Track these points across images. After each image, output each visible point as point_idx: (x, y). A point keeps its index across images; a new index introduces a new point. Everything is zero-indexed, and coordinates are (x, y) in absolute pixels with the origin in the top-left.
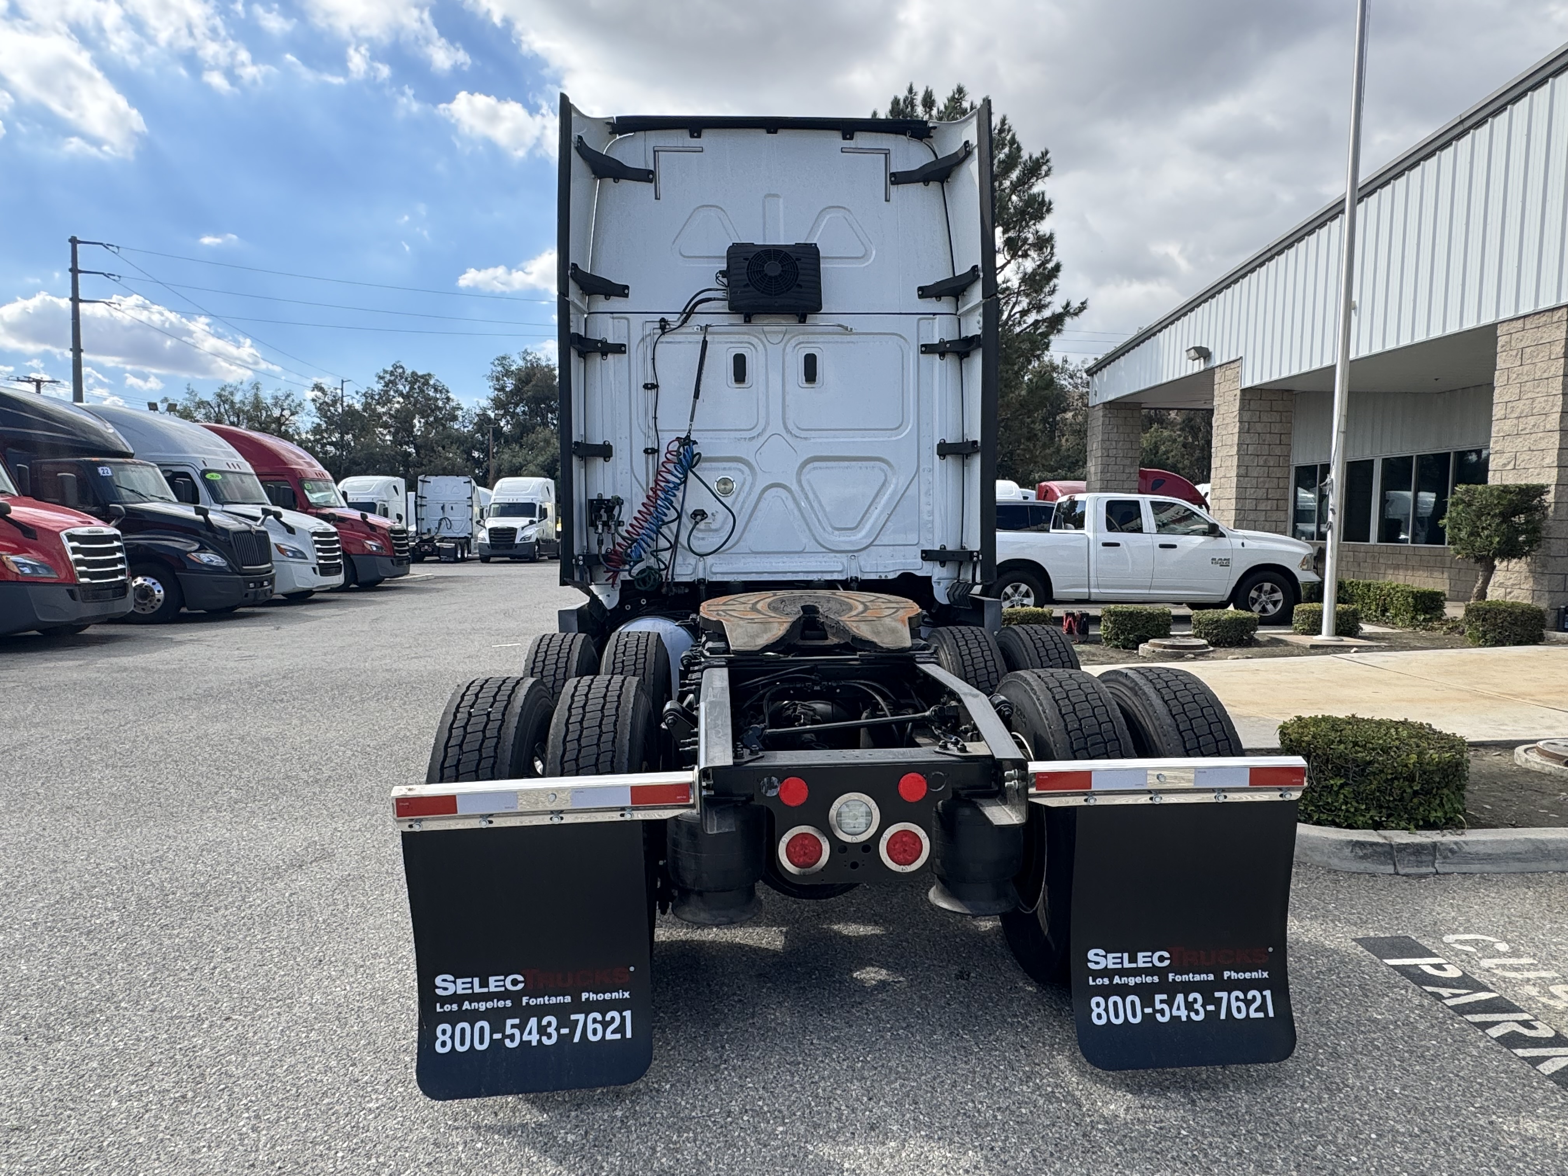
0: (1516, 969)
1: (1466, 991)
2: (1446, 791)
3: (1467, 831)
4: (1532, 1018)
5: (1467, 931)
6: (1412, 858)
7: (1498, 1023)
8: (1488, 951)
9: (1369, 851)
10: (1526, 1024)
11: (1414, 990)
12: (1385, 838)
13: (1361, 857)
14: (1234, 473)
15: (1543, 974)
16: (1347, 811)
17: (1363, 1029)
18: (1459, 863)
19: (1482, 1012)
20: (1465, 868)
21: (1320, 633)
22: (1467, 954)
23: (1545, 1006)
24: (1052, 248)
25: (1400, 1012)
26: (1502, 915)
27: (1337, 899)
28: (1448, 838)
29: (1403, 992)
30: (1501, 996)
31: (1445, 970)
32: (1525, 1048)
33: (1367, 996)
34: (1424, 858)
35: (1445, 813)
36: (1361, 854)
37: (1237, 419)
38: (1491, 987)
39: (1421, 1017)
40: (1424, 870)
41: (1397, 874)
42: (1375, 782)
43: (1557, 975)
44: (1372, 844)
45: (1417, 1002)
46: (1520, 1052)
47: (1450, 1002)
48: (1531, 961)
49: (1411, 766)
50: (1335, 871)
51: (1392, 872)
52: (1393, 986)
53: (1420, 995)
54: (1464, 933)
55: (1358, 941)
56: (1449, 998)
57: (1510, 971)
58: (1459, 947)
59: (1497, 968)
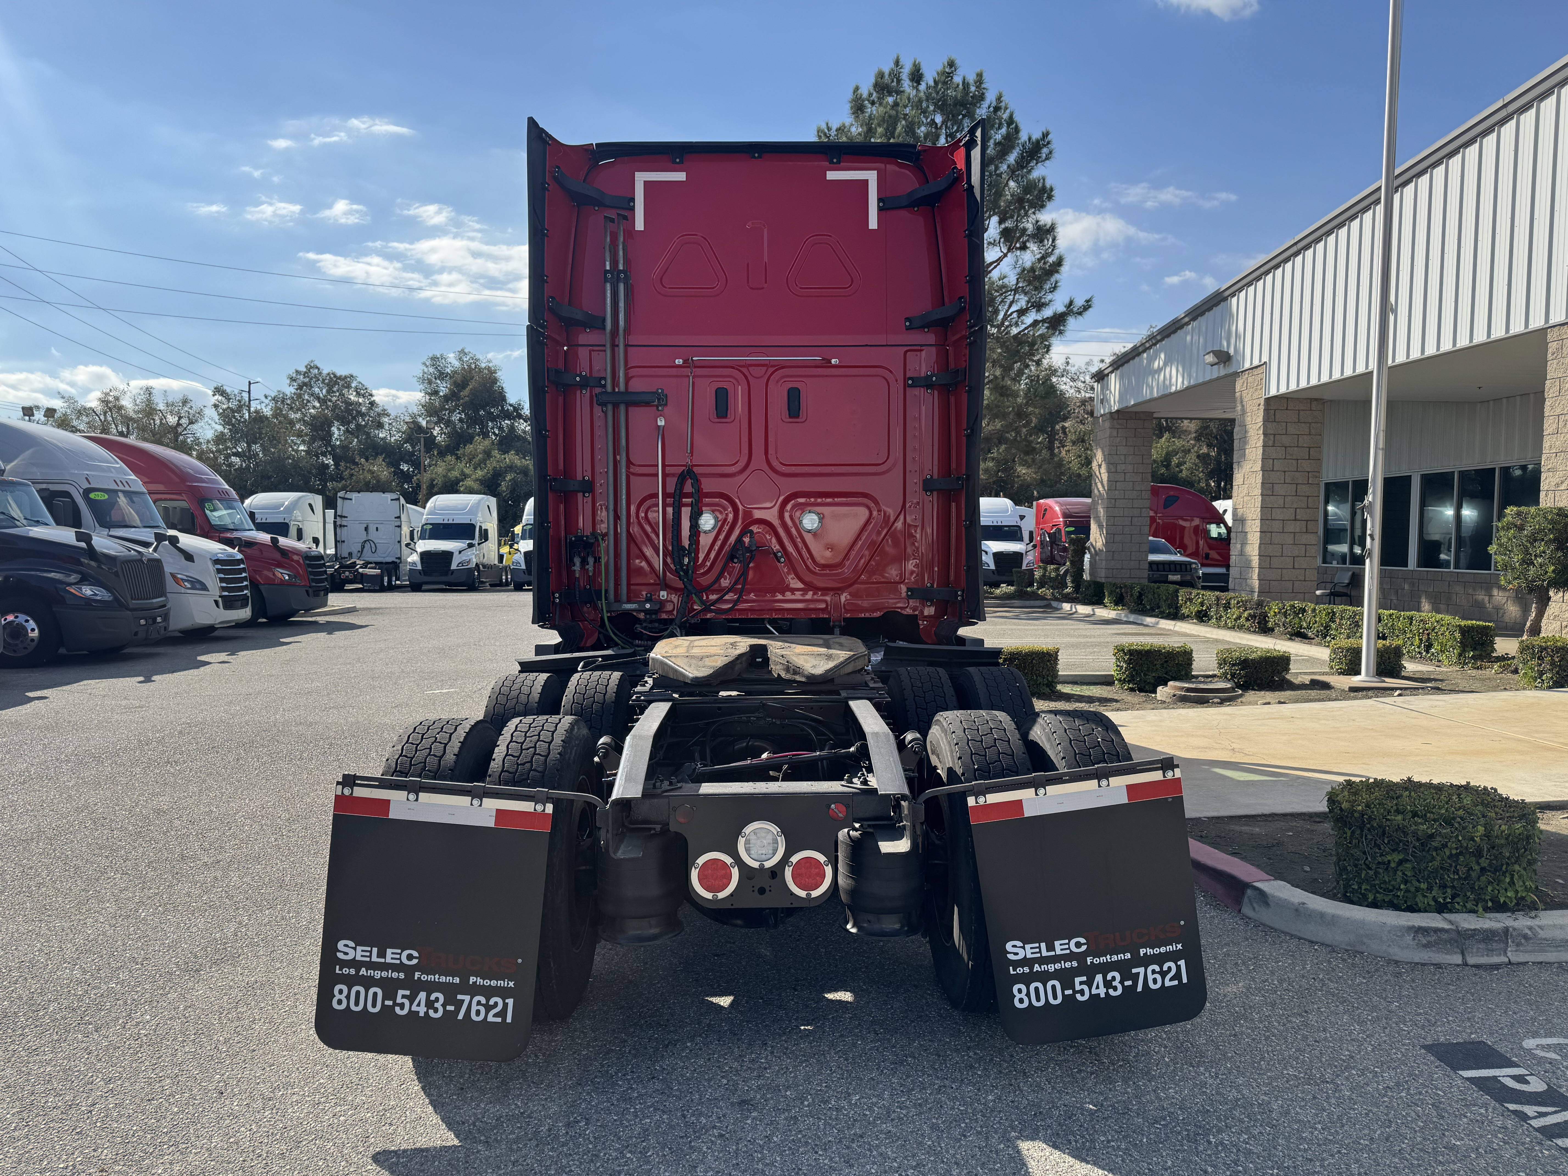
1: (1553, 1109)
2: (1517, 867)
3: (1542, 914)
5: (1549, 1034)
6: (1482, 945)
9: (1433, 938)
11: (1494, 1109)
12: (1451, 922)
13: (1425, 946)
14: (1258, 491)
16: (1407, 891)
18: (1534, 951)
20: (1540, 958)
21: (1358, 673)
24: (1054, 240)
25: (1481, 1136)
27: (1400, 997)
28: (1521, 922)
29: (1483, 1111)
31: (1527, 1082)
33: (1443, 1118)
34: (1495, 945)
35: (1517, 892)
36: (1424, 942)
37: (1261, 432)
39: (1505, 1143)
40: (1495, 960)
42: (1439, 858)
44: (1437, 930)
47: (1536, 1123)
49: (1477, 839)
51: (1460, 962)
52: (1471, 1104)
53: (1503, 1115)
54: (1546, 1037)
55: (1428, 1048)
56: (1535, 1118)
58: (1540, 1053)
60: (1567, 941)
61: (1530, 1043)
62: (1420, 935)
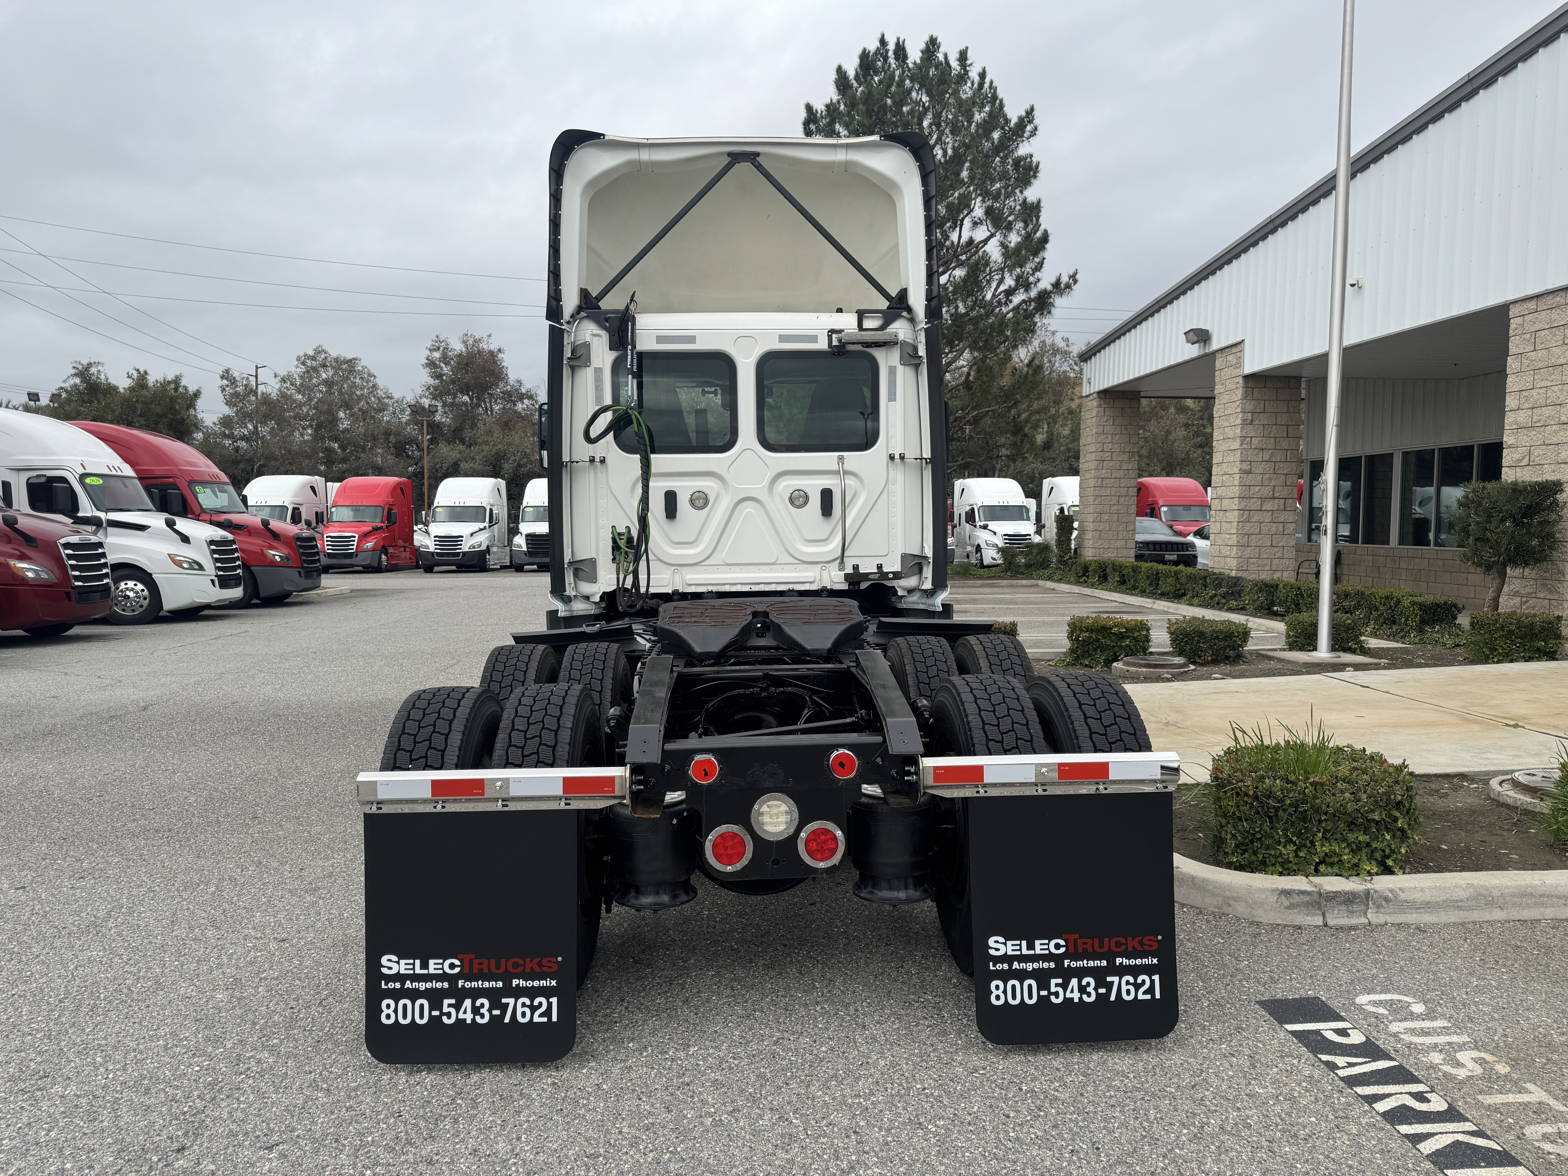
0: (1425, 1033)
1: (1364, 1060)
4: (1428, 1089)
5: (1386, 991)
6: (1343, 907)
7: (1389, 1095)
8: (1400, 1011)
9: (1296, 900)
10: (1420, 1097)
11: (1307, 1059)
12: (1316, 885)
13: (1287, 908)
14: (1237, 469)
15: (1455, 1039)
17: (1238, 1105)
18: (1394, 913)
19: (1374, 1084)
20: (1399, 920)
21: (1316, 649)
22: (1377, 1016)
23: (1445, 1075)
24: (1039, 217)
25: (1286, 1085)
26: (1428, 972)
27: (1252, 956)
28: (1382, 885)
29: (1295, 1062)
30: (1401, 1066)
31: (1348, 1035)
32: (1410, 1124)
33: (1254, 1067)
34: (1356, 907)
36: (1286, 903)
37: (1239, 410)
38: (1393, 1054)
39: (1307, 1090)
40: (1355, 921)
41: (1326, 925)
43: (1468, 1039)
44: (1301, 893)
45: (1307, 1073)
46: (1405, 1129)
47: (1342, 1073)
48: (1445, 1023)
50: (1258, 924)
51: (1321, 923)
52: (1286, 1056)
53: (1313, 1065)
54: (1381, 993)
55: (1261, 1003)
56: (1343, 1068)
57: (1419, 1036)
58: (1370, 1008)
59: (1405, 1033)
60: (1428, 903)
61: (1362, 999)
62: (1283, 897)
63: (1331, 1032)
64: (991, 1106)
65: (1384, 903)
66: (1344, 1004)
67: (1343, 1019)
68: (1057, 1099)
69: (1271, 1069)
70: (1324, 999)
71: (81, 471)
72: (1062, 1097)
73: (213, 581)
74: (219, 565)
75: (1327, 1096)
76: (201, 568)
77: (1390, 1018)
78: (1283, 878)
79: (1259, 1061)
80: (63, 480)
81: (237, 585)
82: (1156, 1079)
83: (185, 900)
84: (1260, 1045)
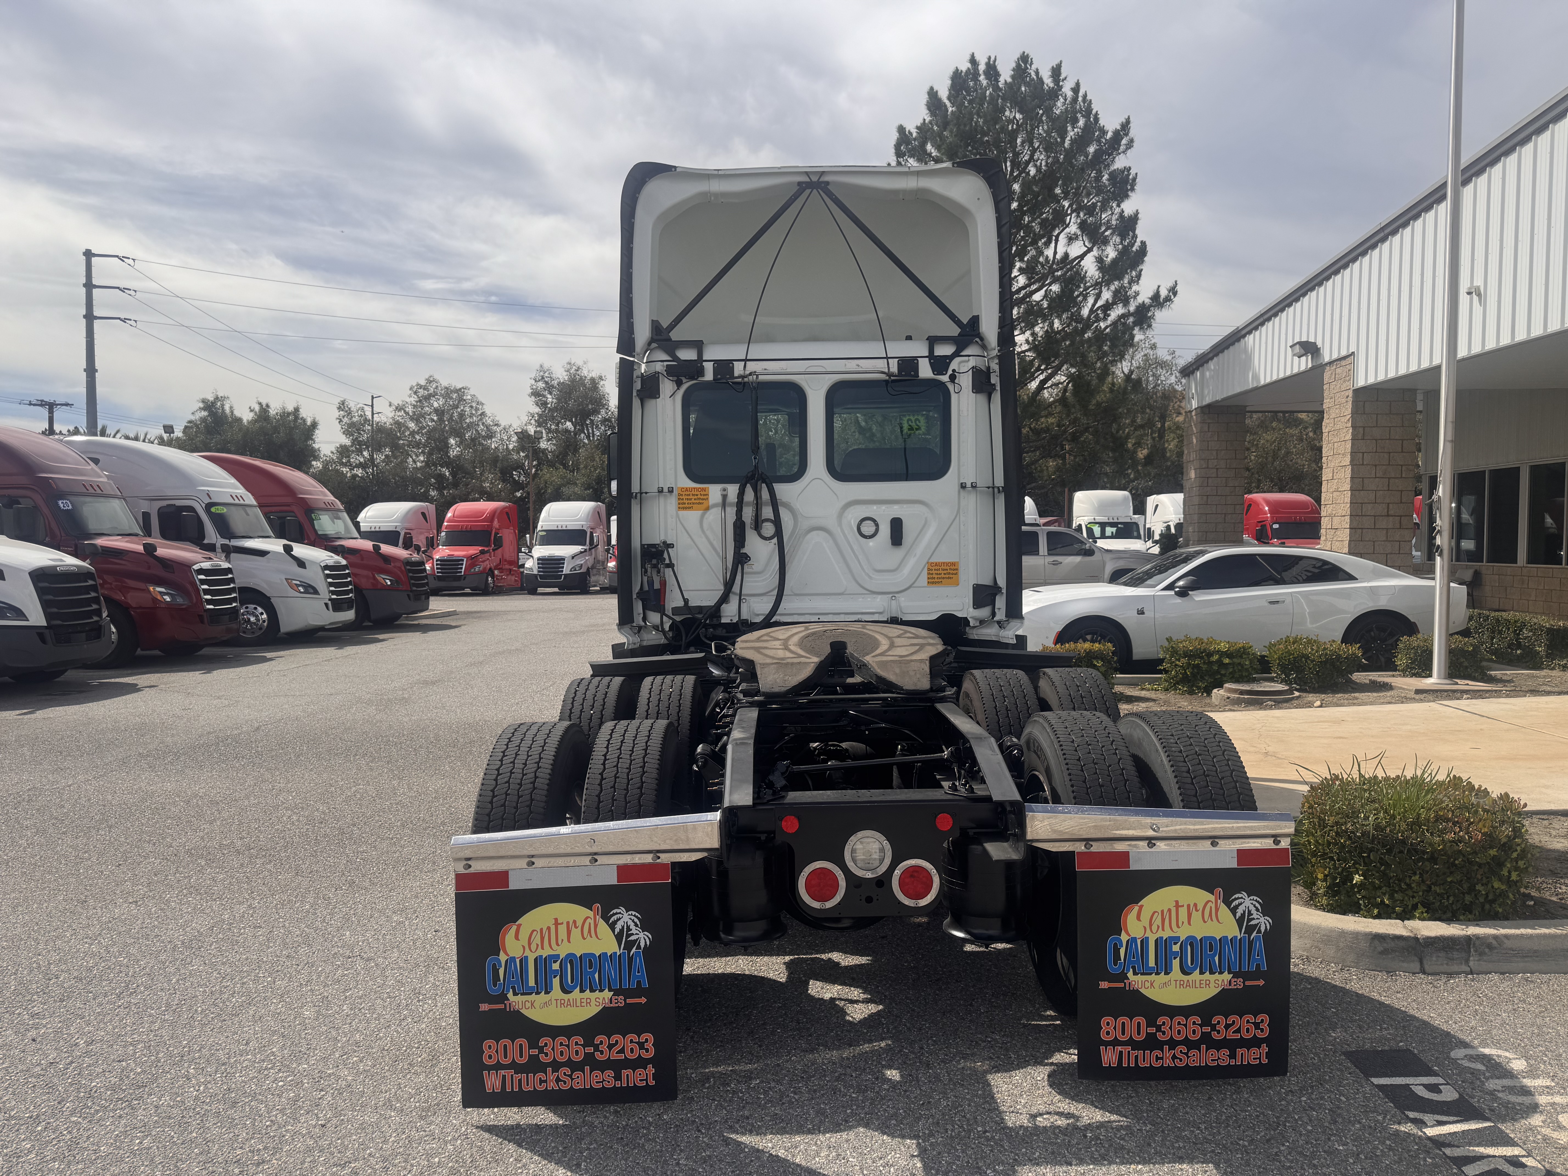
0: (1525, 1093)
1: (1456, 1119)
3: (1512, 923)
4: (1524, 1153)
6: (1442, 954)
7: (1481, 1158)
8: (1498, 1068)
9: (1391, 945)
10: (1515, 1161)
11: (1393, 1116)
12: (1411, 930)
13: (1381, 953)
14: (1347, 486)
15: (1558, 1099)
17: (1315, 1162)
19: (1465, 1145)
20: (1504, 966)
21: (1429, 675)
22: (1472, 1072)
23: (1545, 1139)
24: (1135, 231)
25: (1368, 1142)
26: (1533, 1025)
28: (1487, 931)
29: (1380, 1118)
30: (1496, 1127)
31: (1440, 1091)
33: (1335, 1122)
34: (1456, 955)
36: (1380, 949)
37: (1350, 424)
38: (1487, 1113)
40: (1455, 968)
41: (1424, 972)
44: (1395, 937)
45: (1393, 1131)
47: (1430, 1132)
48: (1548, 1082)
50: (1350, 969)
51: (1417, 970)
52: (1370, 1111)
54: (1479, 1047)
55: (1349, 1055)
56: (1432, 1126)
57: (1518, 1095)
58: (1466, 1063)
59: (1503, 1091)
60: (1535, 951)
61: (1458, 1053)
62: (1376, 942)
63: (1421, 1087)
64: (1053, 1153)
65: (1487, 950)
66: (1437, 1058)
67: (1436, 1074)
68: (1122, 1148)
69: (1353, 1125)
70: (1416, 1051)
71: (207, 501)
72: (1127, 1146)
73: (326, 605)
74: (332, 589)
75: (1412, 1156)
76: (316, 592)
77: (1487, 1074)
78: (1377, 921)
79: (1339, 1115)
80: (191, 509)
81: (350, 608)
82: (1229, 1131)
83: (281, 917)
84: (1343, 1098)
